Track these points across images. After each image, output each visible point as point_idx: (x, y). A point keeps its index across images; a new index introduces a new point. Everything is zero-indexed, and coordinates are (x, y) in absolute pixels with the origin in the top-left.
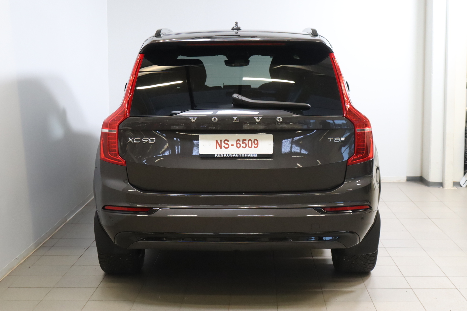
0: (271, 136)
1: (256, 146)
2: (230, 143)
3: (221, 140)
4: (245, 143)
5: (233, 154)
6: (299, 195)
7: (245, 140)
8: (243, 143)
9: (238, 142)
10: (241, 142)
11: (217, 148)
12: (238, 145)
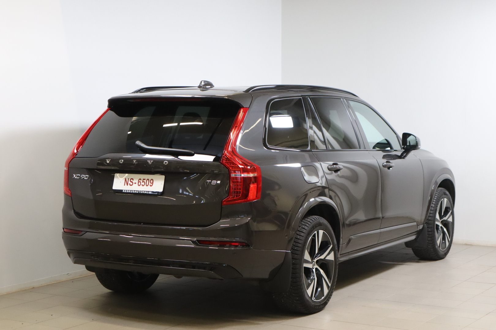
0: (163, 177)
1: (151, 184)
2: (134, 182)
3: (128, 179)
4: (144, 182)
5: (135, 191)
6: (184, 228)
7: (145, 179)
8: (143, 182)
9: (140, 181)
10: (141, 181)
11: (125, 185)
12: (139, 183)
